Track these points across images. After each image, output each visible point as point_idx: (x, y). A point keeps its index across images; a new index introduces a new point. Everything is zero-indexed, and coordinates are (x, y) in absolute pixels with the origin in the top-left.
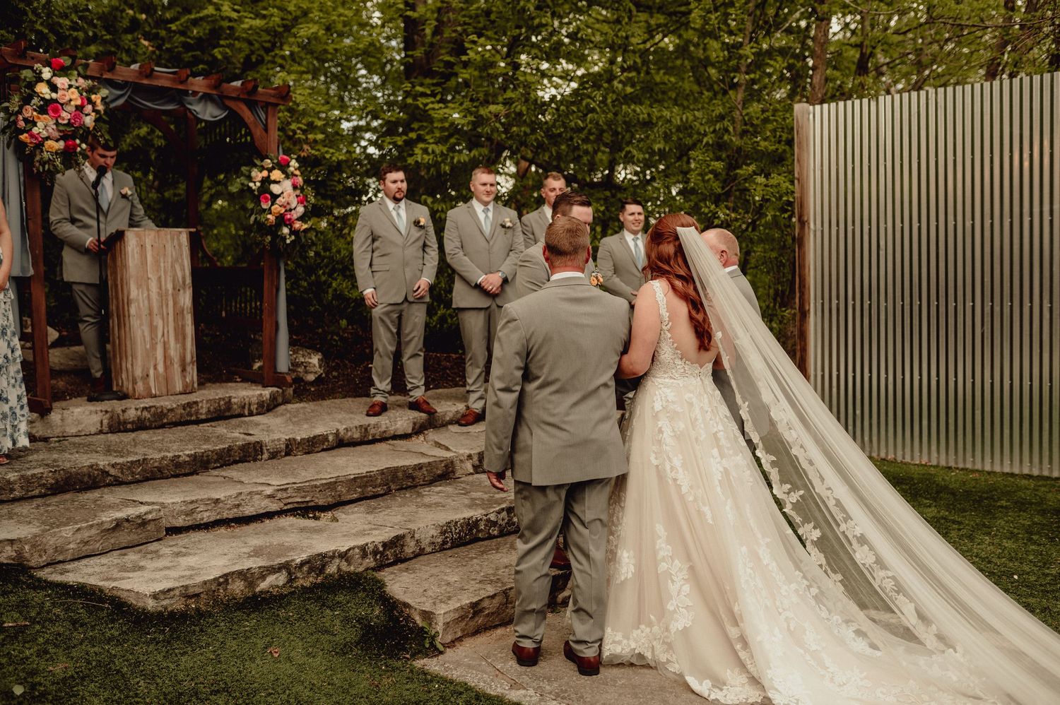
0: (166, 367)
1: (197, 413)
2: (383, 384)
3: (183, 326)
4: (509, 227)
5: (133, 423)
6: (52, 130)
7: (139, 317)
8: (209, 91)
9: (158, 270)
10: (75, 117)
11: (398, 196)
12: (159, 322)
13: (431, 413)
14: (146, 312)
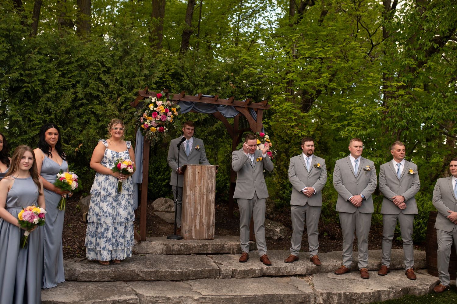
0: (200, 227)
1: (207, 250)
2: (296, 247)
3: (210, 209)
4: (368, 170)
5: (176, 251)
6: (153, 122)
7: (190, 203)
8: (230, 105)
9: (200, 183)
10: (164, 117)
11: (309, 152)
12: (199, 207)
13: (319, 265)
14: (193, 201)
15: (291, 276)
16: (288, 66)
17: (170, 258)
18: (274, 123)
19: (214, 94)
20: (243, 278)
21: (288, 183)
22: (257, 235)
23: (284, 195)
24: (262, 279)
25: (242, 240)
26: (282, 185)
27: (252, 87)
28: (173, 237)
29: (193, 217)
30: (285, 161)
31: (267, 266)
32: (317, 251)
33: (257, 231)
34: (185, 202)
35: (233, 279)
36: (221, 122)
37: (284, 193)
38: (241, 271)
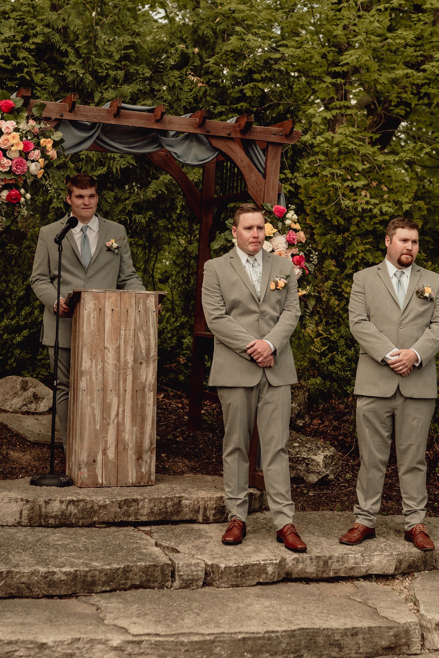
0: (117, 453)
3: (143, 405)
7: (90, 392)
8: (194, 131)
9: (118, 339)
10: (19, 164)
12: (114, 401)
14: (98, 387)
15: (357, 578)
16: (346, 32)
17: (41, 535)
18: (309, 180)
19: (149, 102)
20: (233, 586)
21: (342, 337)
22: (269, 473)
23: (331, 368)
24: (284, 588)
25: (229, 486)
26: (326, 341)
27: (251, 85)
28: (46, 481)
29: (98, 427)
30: (336, 280)
31: (296, 555)
32: (423, 513)
33: (270, 464)
34: (76, 389)
35: (207, 589)
36: (169, 177)
37: (332, 361)
38: (230, 567)
